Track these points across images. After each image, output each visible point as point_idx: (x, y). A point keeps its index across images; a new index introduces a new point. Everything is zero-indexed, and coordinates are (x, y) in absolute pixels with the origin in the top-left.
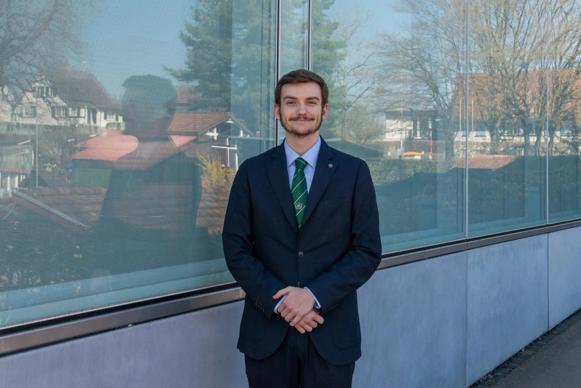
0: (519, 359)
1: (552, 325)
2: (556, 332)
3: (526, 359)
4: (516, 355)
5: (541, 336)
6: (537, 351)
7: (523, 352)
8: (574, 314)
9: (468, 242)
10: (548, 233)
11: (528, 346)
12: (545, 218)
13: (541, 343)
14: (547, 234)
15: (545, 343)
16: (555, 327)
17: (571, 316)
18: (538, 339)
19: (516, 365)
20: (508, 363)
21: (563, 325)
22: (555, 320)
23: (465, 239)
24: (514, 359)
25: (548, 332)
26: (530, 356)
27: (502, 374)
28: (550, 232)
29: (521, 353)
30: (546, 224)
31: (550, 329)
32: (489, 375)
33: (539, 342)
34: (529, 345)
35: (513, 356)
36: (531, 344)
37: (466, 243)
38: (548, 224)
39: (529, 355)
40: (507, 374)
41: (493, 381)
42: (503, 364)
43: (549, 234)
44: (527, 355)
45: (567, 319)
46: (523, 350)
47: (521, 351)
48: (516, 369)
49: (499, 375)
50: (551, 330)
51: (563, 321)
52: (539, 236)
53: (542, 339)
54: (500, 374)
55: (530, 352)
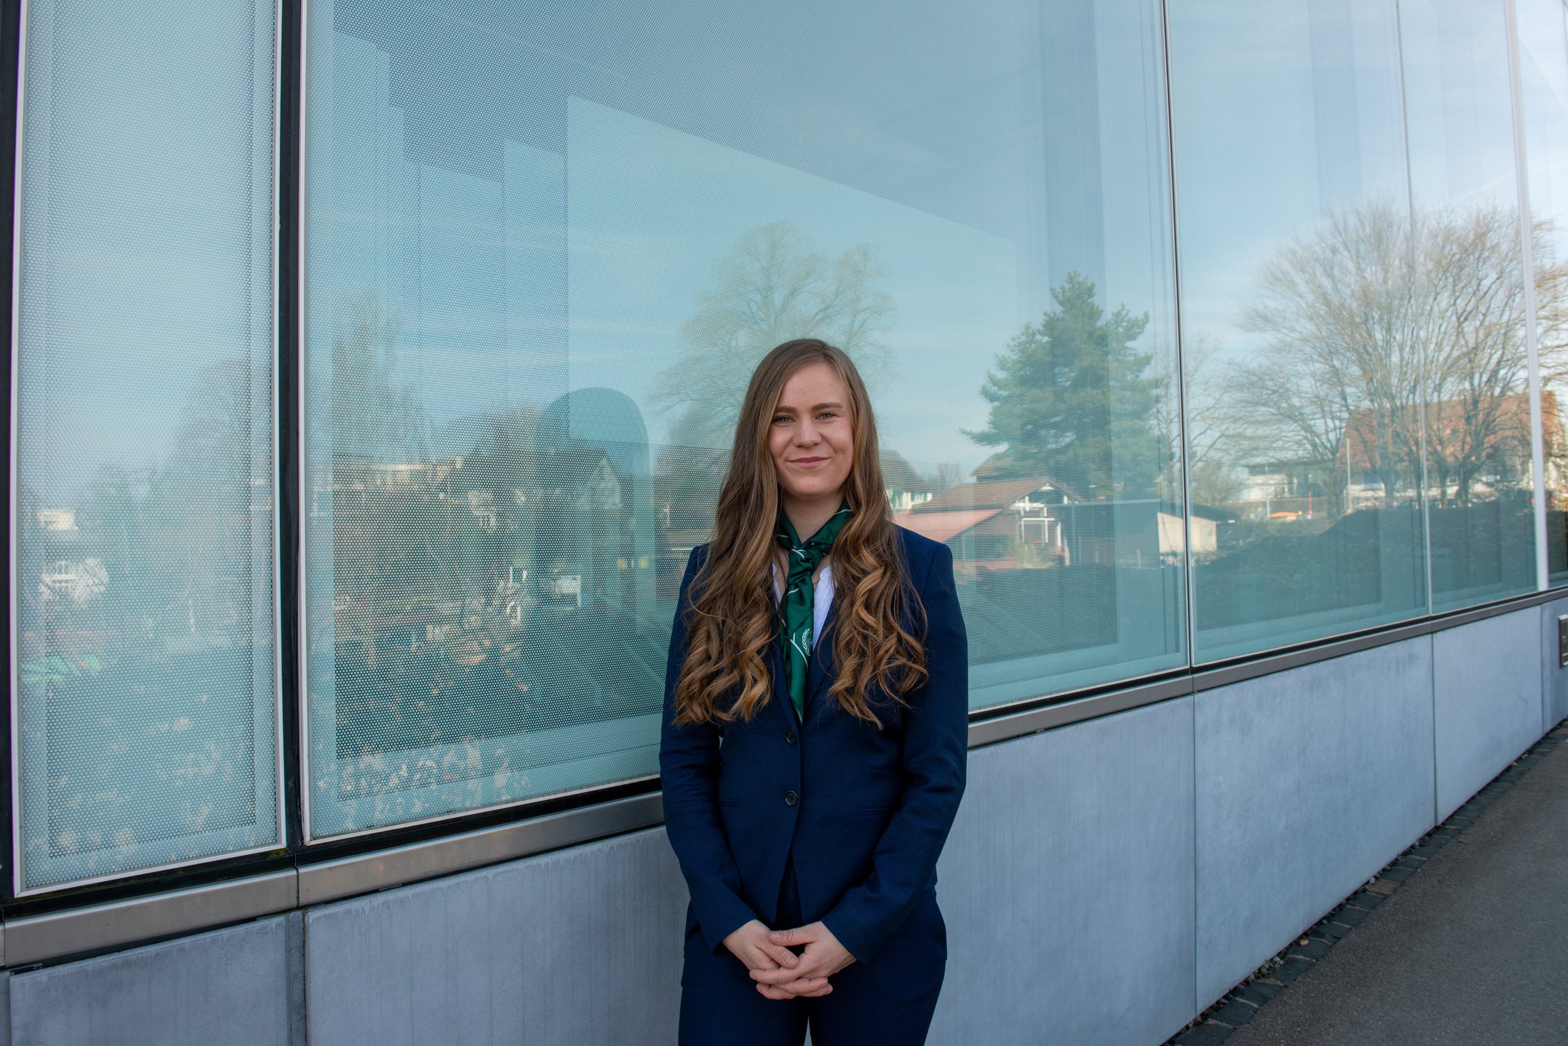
0: (1358, 908)
1: (1445, 812)
2: (1453, 827)
3: (1374, 908)
4: (1356, 893)
5: (1421, 839)
6: (1403, 884)
7: (1373, 885)
8: (1496, 780)
9: (1195, 676)
10: (1432, 633)
11: (1389, 867)
12: (1424, 603)
13: (1417, 857)
14: (1430, 635)
15: (1424, 859)
16: (1452, 816)
17: (1488, 785)
18: (1413, 847)
19: (1348, 926)
20: (1329, 921)
21: (1470, 807)
22: (1451, 800)
23: (1188, 667)
24: (1348, 906)
25: (1437, 828)
26: (1386, 897)
27: (1306, 958)
28: (1436, 632)
29: (1367, 887)
30: (1428, 616)
31: (1441, 820)
32: (1277, 959)
33: (1413, 856)
34: (1389, 865)
35: (1348, 899)
36: (1394, 863)
37: (1191, 677)
38: (1432, 615)
39: (1382, 894)
40: (1317, 960)
41: (1279, 983)
42: (1320, 923)
43: (1434, 635)
44: (1379, 894)
45: (1480, 792)
46: (1373, 881)
47: (1368, 882)
48: (1343, 942)
49: (1297, 960)
50: (1443, 824)
51: (1473, 798)
52: (1409, 641)
53: (1420, 845)
54: (1302, 957)
55: (1386, 887)
